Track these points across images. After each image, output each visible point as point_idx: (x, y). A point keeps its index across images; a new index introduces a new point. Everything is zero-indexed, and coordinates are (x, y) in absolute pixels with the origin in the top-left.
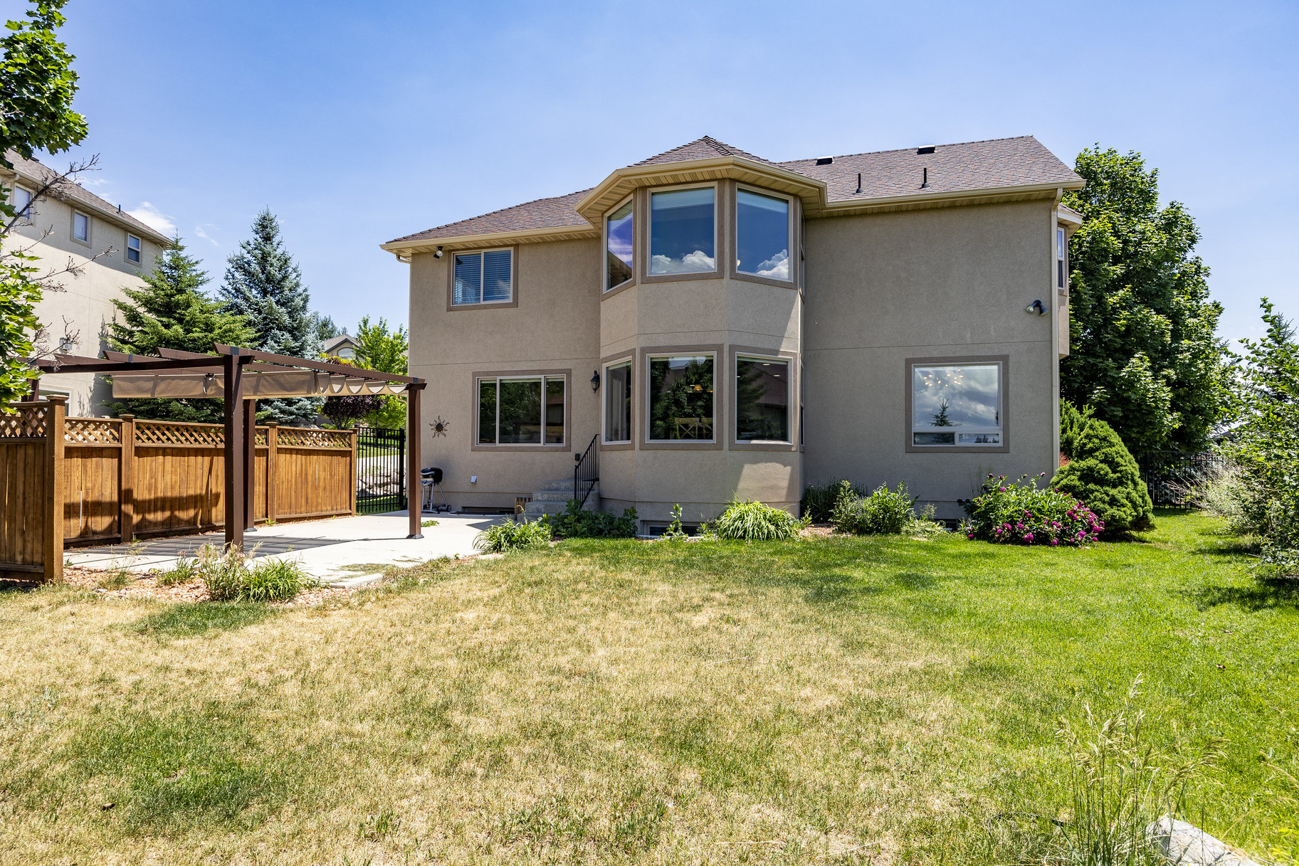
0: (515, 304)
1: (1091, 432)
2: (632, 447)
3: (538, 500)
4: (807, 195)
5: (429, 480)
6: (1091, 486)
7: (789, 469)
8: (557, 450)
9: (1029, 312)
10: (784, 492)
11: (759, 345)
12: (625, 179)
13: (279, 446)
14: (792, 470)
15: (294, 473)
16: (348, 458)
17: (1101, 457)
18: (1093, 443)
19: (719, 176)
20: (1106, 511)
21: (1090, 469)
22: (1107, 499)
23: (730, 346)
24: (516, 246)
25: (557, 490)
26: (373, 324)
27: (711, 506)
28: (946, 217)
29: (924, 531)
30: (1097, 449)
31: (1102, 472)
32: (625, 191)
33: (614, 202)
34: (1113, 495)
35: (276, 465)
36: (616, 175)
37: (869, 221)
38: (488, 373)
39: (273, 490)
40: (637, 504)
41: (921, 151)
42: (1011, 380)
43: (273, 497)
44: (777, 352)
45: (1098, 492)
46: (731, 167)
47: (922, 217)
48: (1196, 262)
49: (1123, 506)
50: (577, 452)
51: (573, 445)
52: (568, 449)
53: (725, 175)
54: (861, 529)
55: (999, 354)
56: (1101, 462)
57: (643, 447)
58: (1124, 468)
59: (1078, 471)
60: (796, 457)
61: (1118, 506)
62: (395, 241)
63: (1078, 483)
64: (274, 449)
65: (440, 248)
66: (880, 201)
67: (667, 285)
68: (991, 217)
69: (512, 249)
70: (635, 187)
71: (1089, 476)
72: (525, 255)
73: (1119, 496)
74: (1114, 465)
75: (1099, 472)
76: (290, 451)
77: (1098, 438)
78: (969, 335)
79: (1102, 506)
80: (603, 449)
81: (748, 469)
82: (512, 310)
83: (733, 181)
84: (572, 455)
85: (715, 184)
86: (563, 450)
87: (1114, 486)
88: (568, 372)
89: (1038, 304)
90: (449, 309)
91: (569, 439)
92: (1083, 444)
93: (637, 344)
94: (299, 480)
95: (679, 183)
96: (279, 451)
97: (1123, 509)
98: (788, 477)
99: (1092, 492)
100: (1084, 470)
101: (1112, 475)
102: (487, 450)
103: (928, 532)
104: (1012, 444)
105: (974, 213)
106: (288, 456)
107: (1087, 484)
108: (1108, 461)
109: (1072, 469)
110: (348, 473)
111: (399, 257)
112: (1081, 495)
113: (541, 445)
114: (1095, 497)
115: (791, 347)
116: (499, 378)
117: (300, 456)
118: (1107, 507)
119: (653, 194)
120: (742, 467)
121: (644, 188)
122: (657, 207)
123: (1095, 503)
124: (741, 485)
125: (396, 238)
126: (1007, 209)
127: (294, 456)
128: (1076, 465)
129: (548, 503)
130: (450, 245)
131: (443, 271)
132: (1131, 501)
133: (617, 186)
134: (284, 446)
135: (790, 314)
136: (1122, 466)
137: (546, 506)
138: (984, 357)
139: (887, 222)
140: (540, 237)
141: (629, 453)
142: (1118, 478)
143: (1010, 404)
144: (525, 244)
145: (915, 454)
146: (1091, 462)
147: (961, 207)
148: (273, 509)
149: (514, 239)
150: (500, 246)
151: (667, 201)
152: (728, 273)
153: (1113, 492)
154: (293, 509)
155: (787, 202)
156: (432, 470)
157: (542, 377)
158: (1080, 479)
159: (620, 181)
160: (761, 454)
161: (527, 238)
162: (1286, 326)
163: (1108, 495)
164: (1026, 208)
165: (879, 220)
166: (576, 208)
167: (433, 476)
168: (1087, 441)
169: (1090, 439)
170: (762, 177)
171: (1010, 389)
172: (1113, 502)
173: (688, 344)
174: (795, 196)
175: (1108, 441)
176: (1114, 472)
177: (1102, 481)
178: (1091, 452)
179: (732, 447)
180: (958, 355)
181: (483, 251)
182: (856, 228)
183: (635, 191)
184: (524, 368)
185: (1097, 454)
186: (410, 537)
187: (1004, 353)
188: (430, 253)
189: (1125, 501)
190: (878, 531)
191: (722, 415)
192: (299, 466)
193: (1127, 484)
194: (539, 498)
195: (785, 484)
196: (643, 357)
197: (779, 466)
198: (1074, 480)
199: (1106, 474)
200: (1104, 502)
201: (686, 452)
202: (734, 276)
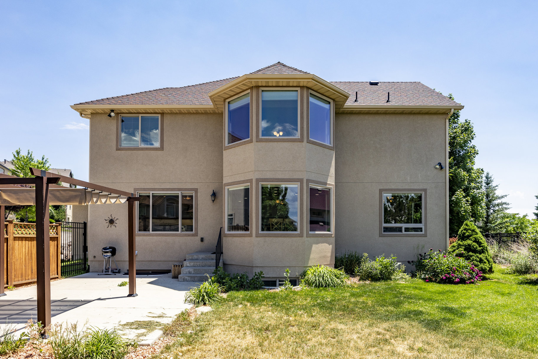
0: (162, 148)
1: (467, 227)
2: (250, 235)
3: (187, 266)
4: (340, 100)
5: (108, 254)
6: (471, 253)
7: (331, 246)
8: (189, 235)
9: (436, 168)
10: (329, 259)
11: (319, 180)
12: (249, 80)
13: (15, 236)
14: (332, 247)
15: (24, 253)
16: (56, 242)
17: (473, 239)
18: (469, 232)
19: (301, 85)
20: (479, 266)
21: (469, 245)
22: (478, 259)
23: (307, 180)
24: (162, 114)
25: (197, 259)
26: (24, 154)
27: (297, 268)
28: (398, 118)
29: (402, 278)
30: (471, 236)
31: (475, 247)
32: (245, 88)
33: (235, 93)
34: (480, 258)
35: (13, 249)
36: (245, 77)
37: (362, 117)
38: (144, 189)
39: (11, 266)
40: (254, 268)
41: (372, 84)
42: (428, 201)
43: (11, 270)
44: (326, 184)
45: (474, 256)
46: (310, 80)
47: (387, 117)
48: (474, 147)
49: (485, 263)
50: (202, 237)
51: (199, 233)
52: (196, 235)
53: (305, 84)
54: (374, 278)
55: (422, 188)
56: (474, 242)
57: (258, 235)
58: (483, 245)
59: (463, 246)
60: (333, 240)
61: (483, 263)
62: (81, 104)
63: (464, 252)
64: (12, 238)
65: (112, 111)
66: (368, 107)
67: (271, 144)
68: (419, 119)
69: (159, 116)
70: (252, 86)
71: (468, 248)
72: (167, 120)
73: (483, 258)
74: (479, 244)
75: (473, 247)
76: (21, 239)
77: (470, 230)
78: (409, 178)
79: (477, 263)
80: (226, 236)
81: (315, 247)
82: (159, 152)
83: (308, 88)
84: (198, 238)
85: (298, 89)
86: (193, 235)
87: (480, 254)
88: (196, 190)
89: (440, 164)
90: (118, 149)
91: (197, 229)
92: (464, 233)
93: (254, 176)
94: (27, 258)
95: (278, 87)
96: (15, 239)
97: (485, 264)
98: (330, 251)
99: (471, 256)
100: (466, 246)
101: (479, 248)
102: (144, 235)
103: (404, 278)
104: (428, 232)
105: (412, 117)
106: (20, 242)
107: (468, 252)
108: (476, 241)
109: (459, 246)
110: (56, 251)
111: (81, 114)
112: (468, 258)
113: (179, 232)
114: (473, 259)
115: (331, 182)
116: (151, 192)
117: (27, 242)
118: (479, 264)
119: (263, 91)
120: (312, 246)
121: (258, 87)
122: (265, 99)
123: (474, 261)
124: (312, 256)
125: (81, 102)
126: (427, 117)
127: (24, 242)
128: (461, 243)
129: (194, 268)
130: (119, 110)
131: (113, 125)
132: (488, 261)
133: (242, 84)
134: (18, 236)
135: (331, 163)
136: (482, 244)
137: (194, 270)
138: (416, 189)
139: (371, 118)
140: (179, 110)
141: (247, 239)
142: (482, 249)
143: (427, 213)
144: (168, 113)
145: (384, 238)
146: (469, 242)
147: (406, 114)
148: (11, 278)
149: (162, 109)
150: (151, 113)
151: (270, 96)
152: (306, 139)
153: (481, 256)
154: (24, 278)
155: (329, 103)
156: (110, 248)
157: (180, 192)
158: (465, 250)
159: (247, 81)
160: (320, 239)
161: (171, 110)
162: (490, 178)
163: (478, 257)
164: (435, 117)
165: (366, 117)
166: (210, 95)
167: (111, 252)
168: (465, 231)
169: (467, 231)
170: (323, 88)
171: (427, 206)
172: (481, 261)
173: (283, 177)
174: (334, 100)
175: (475, 231)
176: (480, 247)
177: (475, 251)
178: (468, 237)
179: (308, 236)
180: (404, 188)
181: (140, 115)
182: (355, 119)
183: (251, 88)
184: (168, 187)
185: (471, 238)
186: (130, 295)
187: (425, 188)
188: (105, 113)
189: (486, 261)
190: (383, 279)
191: (303, 218)
192: (27, 248)
193: (485, 252)
194: (188, 265)
195: (329, 254)
196: (257, 184)
197: (327, 245)
198: (462, 250)
199: (476, 248)
200: (477, 261)
201: (283, 238)
202: (309, 142)
